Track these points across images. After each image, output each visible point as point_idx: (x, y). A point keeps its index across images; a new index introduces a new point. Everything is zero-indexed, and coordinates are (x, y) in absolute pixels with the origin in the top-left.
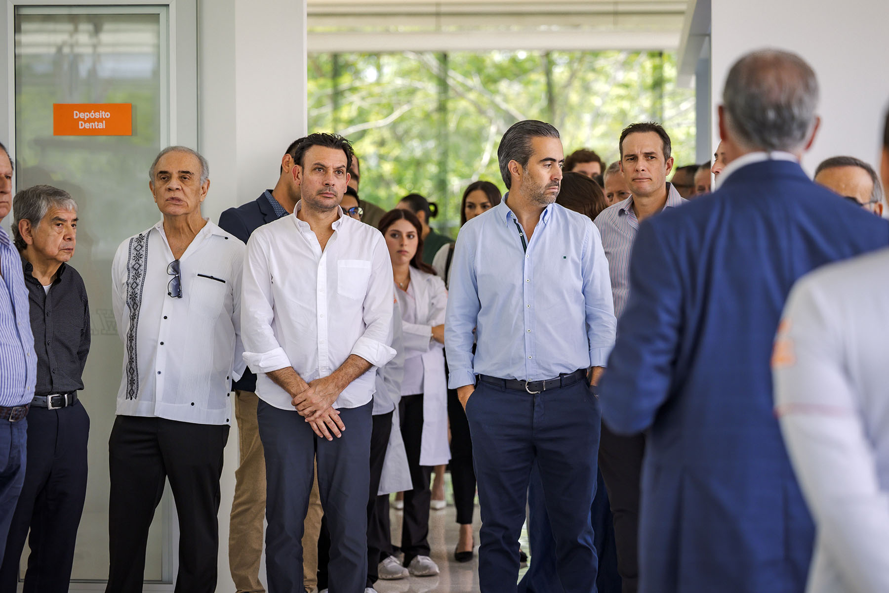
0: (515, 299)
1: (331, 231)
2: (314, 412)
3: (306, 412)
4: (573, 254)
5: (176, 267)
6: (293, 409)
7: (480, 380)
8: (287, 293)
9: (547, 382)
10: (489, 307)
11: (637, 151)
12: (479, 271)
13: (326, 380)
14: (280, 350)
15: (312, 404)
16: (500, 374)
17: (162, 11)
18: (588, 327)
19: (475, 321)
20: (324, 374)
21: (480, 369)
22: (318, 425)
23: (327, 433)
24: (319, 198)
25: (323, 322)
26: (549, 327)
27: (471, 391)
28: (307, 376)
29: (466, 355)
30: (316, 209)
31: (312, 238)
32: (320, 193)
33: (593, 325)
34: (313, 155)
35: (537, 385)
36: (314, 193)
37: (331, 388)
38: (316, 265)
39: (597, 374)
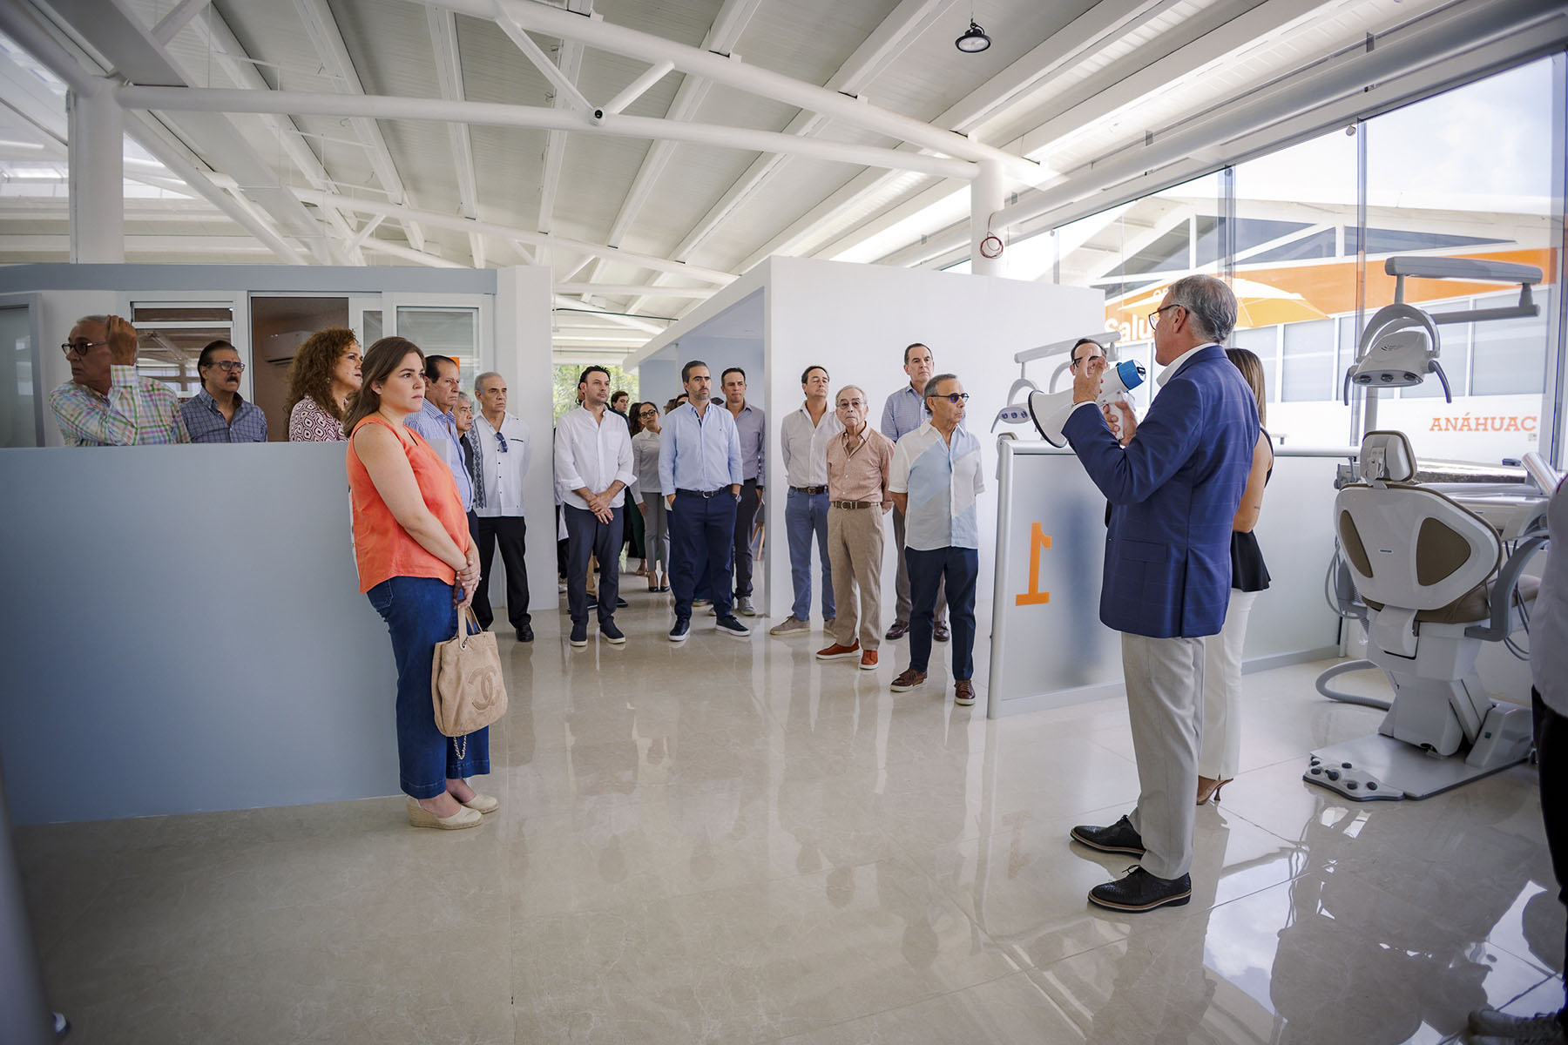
0: (698, 450)
1: (602, 416)
2: (599, 510)
3: (596, 510)
4: (724, 428)
5: (499, 436)
6: (588, 509)
7: (678, 491)
8: (582, 447)
9: (715, 492)
10: (682, 456)
11: (734, 381)
12: (678, 436)
13: (603, 493)
14: (580, 478)
15: (599, 505)
16: (691, 488)
17: (474, 311)
18: (729, 464)
19: (674, 462)
20: (603, 490)
21: (678, 486)
22: (601, 516)
23: (606, 520)
24: (599, 397)
25: (602, 464)
26: (716, 465)
27: (675, 496)
28: (594, 491)
29: (670, 478)
30: (596, 404)
31: (593, 419)
32: (599, 395)
33: (732, 464)
34: (591, 377)
35: (709, 494)
36: (595, 395)
37: (609, 497)
38: (597, 434)
39: (737, 491)
